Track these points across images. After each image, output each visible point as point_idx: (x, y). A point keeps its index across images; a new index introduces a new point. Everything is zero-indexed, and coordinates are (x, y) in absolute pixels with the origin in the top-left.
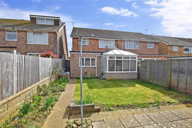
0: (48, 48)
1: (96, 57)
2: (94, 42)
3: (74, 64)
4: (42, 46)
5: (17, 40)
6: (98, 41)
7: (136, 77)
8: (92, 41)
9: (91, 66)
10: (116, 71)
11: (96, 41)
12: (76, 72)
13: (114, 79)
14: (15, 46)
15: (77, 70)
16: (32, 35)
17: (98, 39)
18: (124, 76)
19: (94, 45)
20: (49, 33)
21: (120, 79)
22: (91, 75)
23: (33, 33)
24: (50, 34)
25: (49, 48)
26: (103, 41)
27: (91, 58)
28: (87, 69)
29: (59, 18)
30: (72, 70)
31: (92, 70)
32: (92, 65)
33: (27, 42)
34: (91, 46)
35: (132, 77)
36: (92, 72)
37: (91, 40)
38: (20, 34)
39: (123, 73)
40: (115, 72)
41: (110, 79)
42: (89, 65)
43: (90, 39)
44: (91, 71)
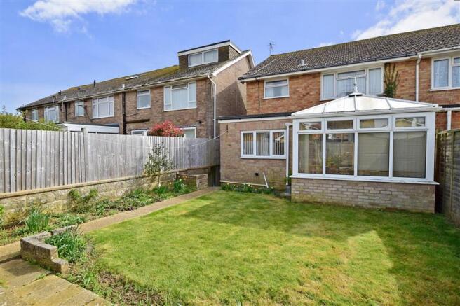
0: (195, 117)
1: (286, 128)
2: (305, 84)
3: (229, 151)
4: (186, 113)
5: (149, 107)
6: (317, 79)
7: (427, 202)
8: (300, 81)
9: (272, 156)
10: (327, 173)
11: (310, 81)
12: (234, 170)
13: (319, 200)
14: (147, 118)
15: (236, 167)
16: (171, 92)
17: (319, 73)
18: (364, 194)
19: (304, 92)
20: (198, 81)
21: (344, 203)
22: (272, 183)
23: (173, 87)
24: (200, 84)
25: (197, 116)
26: (336, 76)
27: (271, 132)
28: (262, 164)
29: (229, 41)
30: (225, 165)
31: (276, 169)
32: (276, 153)
33: (163, 109)
34: (295, 96)
35: (402, 201)
36: (274, 172)
37: (295, 81)
38: (154, 93)
39: (357, 183)
40: (324, 176)
41: (305, 198)
42: (269, 155)
43: (292, 78)
44: (273, 170)
